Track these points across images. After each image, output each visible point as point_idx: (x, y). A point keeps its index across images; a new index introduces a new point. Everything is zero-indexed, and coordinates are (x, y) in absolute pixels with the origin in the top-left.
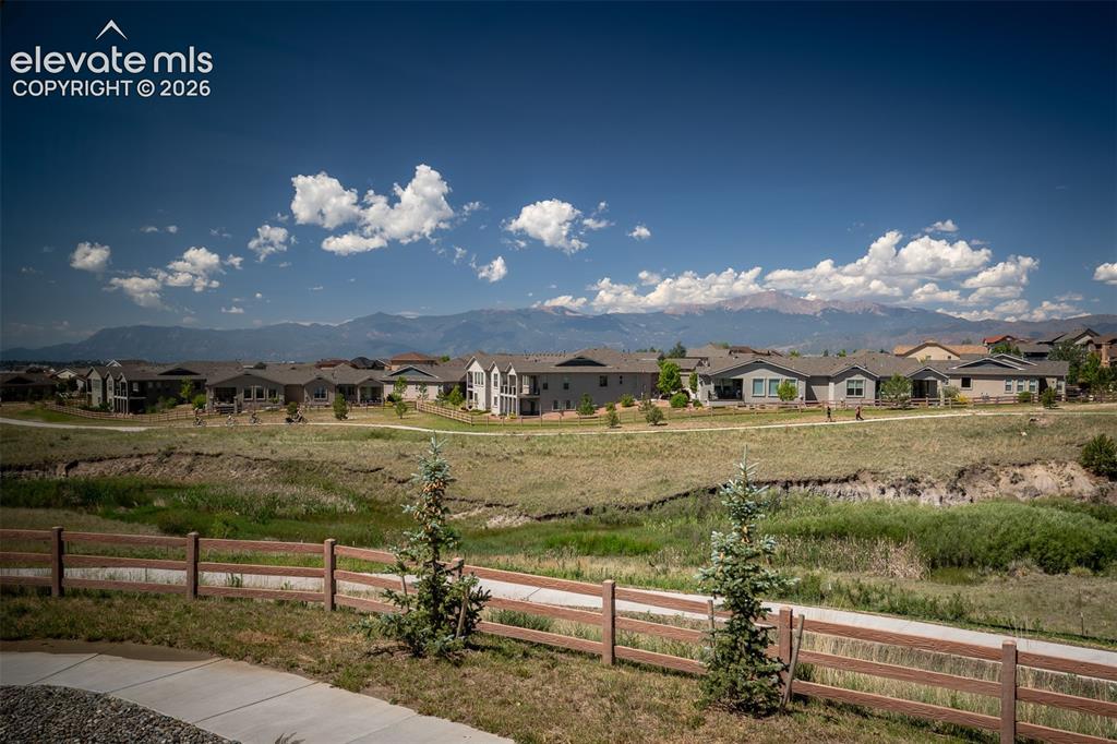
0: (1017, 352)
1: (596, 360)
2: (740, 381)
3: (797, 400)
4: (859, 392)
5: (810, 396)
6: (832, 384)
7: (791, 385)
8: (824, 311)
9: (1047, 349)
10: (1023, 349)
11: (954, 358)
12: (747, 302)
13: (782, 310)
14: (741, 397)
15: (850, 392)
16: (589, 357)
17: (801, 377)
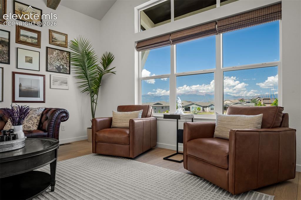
0: (245, 102)
1: (161, 103)
2: (190, 107)
3: (201, 111)
4: (213, 109)
5: (203, 110)
6: (208, 108)
7: (200, 108)
8: (205, 94)
9: (250, 101)
10: (246, 101)
11: (232, 103)
12: (190, 93)
13: (197, 94)
14: (190, 111)
15: (211, 109)
16: (159, 103)
17: (201, 106)
